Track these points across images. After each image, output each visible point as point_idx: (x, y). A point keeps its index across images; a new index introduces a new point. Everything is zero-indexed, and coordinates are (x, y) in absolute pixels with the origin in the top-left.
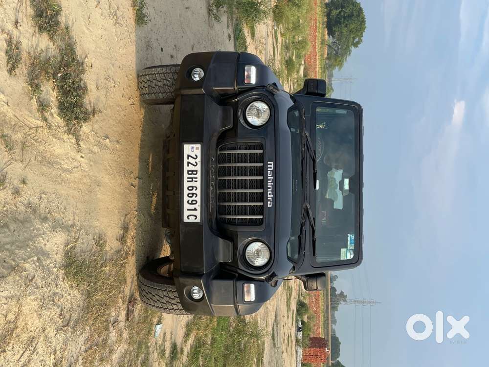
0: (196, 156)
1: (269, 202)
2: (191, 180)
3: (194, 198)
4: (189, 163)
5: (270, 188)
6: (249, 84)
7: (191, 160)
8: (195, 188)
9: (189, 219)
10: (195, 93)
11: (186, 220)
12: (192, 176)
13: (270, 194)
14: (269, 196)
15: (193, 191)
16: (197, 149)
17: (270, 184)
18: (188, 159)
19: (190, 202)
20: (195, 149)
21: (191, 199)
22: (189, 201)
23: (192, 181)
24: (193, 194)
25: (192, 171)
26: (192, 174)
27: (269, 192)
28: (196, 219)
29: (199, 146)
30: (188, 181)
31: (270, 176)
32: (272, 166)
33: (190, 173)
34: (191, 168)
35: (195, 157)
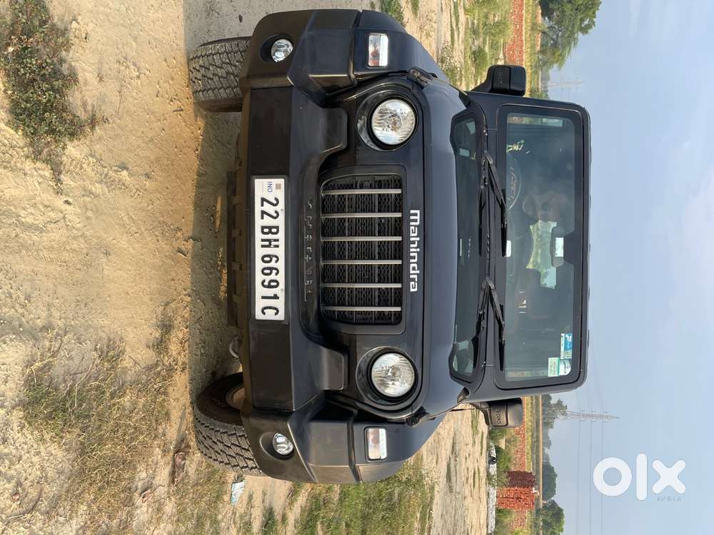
0: (277, 199)
1: (412, 283)
2: (267, 243)
3: (273, 276)
4: (263, 213)
5: (414, 258)
6: (377, 67)
7: (267, 208)
8: (274, 259)
9: (264, 313)
10: (275, 85)
11: (259, 315)
12: (270, 236)
13: (414, 269)
14: (412, 272)
15: (272, 264)
16: (278, 187)
17: (414, 250)
18: (262, 205)
19: (266, 283)
20: (274, 187)
21: (268, 278)
22: (264, 281)
23: (269, 246)
24: (271, 269)
25: (270, 228)
26: (270, 232)
27: (412, 265)
28: (276, 314)
29: (281, 181)
30: (263, 246)
31: (414, 236)
32: (418, 217)
33: (266, 230)
34: (268, 221)
35: (275, 202)
